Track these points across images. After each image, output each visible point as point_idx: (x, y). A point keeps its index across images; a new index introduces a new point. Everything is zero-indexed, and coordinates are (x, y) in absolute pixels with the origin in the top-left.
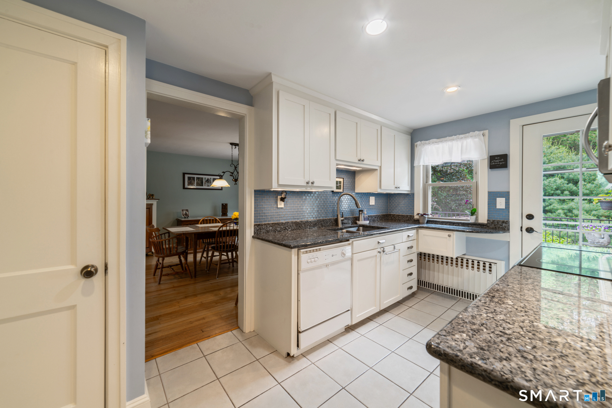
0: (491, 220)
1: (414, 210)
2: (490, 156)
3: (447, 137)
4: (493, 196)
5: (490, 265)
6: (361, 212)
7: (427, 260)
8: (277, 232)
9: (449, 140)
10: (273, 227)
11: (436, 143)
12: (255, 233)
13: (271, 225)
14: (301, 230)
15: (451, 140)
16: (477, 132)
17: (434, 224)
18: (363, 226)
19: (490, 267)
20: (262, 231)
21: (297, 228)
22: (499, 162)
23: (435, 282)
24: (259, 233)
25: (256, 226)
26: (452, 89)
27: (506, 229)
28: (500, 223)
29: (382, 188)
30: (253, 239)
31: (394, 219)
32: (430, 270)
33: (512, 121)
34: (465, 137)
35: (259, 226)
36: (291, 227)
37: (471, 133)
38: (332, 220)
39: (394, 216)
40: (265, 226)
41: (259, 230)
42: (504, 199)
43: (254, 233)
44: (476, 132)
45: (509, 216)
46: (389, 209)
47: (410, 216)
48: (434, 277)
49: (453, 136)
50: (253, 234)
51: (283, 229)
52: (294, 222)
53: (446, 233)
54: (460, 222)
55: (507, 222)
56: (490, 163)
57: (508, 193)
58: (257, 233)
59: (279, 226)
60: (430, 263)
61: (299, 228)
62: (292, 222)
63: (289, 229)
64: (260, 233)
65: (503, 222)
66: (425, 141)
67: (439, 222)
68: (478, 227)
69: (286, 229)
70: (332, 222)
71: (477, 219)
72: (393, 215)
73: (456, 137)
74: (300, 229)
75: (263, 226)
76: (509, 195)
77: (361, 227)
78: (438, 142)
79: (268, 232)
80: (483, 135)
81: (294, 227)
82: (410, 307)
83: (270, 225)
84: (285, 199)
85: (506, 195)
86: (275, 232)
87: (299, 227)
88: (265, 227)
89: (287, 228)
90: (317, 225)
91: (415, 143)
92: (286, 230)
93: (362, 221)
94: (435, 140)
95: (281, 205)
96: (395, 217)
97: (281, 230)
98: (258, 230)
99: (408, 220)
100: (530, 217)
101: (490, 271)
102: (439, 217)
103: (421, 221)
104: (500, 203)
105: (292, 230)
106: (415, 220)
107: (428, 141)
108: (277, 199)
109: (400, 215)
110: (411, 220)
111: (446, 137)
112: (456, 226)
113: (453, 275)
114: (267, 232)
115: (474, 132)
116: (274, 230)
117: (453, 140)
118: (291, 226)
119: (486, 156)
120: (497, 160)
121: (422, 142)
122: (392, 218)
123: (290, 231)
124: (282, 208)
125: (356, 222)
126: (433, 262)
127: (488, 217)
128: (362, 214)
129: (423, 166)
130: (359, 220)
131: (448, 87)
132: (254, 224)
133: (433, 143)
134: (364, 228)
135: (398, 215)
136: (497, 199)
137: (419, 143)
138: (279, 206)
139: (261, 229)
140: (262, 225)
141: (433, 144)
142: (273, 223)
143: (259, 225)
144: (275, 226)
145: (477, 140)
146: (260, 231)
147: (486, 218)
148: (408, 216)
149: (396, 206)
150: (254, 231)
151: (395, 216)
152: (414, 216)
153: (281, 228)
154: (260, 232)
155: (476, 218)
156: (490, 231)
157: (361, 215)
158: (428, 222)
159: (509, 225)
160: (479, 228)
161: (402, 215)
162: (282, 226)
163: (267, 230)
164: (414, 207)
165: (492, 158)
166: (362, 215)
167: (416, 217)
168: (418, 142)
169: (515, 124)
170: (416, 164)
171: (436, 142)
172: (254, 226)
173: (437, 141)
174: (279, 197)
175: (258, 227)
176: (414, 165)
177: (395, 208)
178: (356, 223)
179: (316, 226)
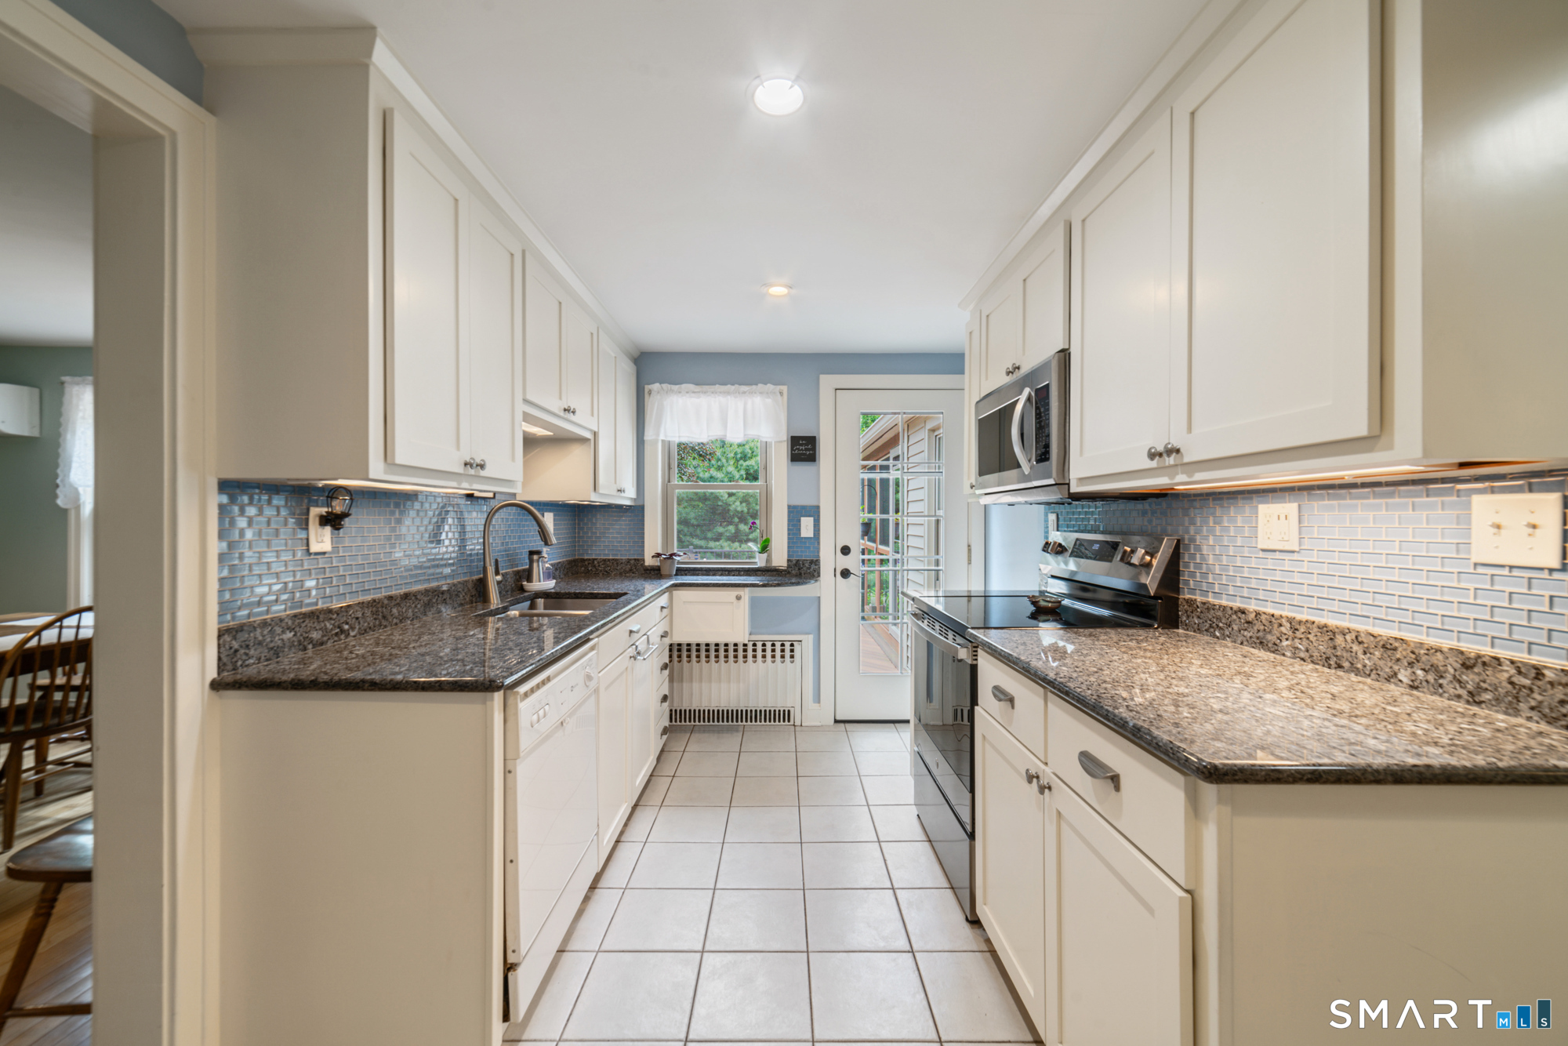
0: (794, 558)
1: (644, 546)
2: (792, 437)
3: (717, 385)
4: (795, 513)
5: (792, 645)
6: (535, 557)
7: (685, 659)
8: (310, 646)
9: (720, 393)
10: (297, 629)
11: (693, 395)
12: (221, 666)
13: (290, 623)
14: (389, 628)
15: (724, 393)
16: (770, 387)
17: (691, 575)
18: (546, 595)
19: (792, 651)
20: (252, 652)
21: (377, 622)
22: (806, 450)
23: (695, 706)
24: (240, 663)
25: (227, 638)
26: (778, 291)
27: (816, 574)
28: (807, 565)
29: (601, 492)
30: (213, 693)
31: (594, 570)
32: (682, 681)
33: (823, 378)
34: (751, 393)
35: (239, 635)
36: (359, 623)
37: (760, 385)
38: (470, 586)
39: (593, 562)
40: (265, 632)
41: (242, 651)
42: (812, 518)
43: (219, 667)
44: (769, 385)
45: (818, 552)
46: (579, 546)
47: (635, 559)
48: (692, 694)
49: (729, 386)
50: (212, 673)
51: (334, 632)
52: (369, 602)
53: (732, 594)
54: (742, 568)
55: (816, 562)
56: (792, 450)
57: (818, 507)
58: (230, 667)
59: (319, 622)
60: (682, 665)
61: (384, 623)
62: (361, 604)
63: (352, 628)
64: (244, 661)
65: (812, 562)
66: (670, 384)
67: (701, 569)
68: (772, 575)
69: (342, 631)
70: (469, 590)
71: (769, 560)
72: (589, 560)
73: (733, 387)
74: (385, 627)
75: (259, 630)
76: (819, 512)
77: (541, 598)
78: (699, 392)
79: (276, 652)
80: (781, 393)
81: (368, 619)
82: (674, 776)
83: (283, 624)
84: (347, 520)
85: (814, 512)
86: (305, 649)
87: (384, 617)
88: (263, 636)
89: (346, 627)
90: (433, 607)
91: (646, 386)
92: (343, 637)
93: (540, 581)
94: (691, 386)
95: (322, 540)
96: (595, 566)
97: (325, 639)
98: (236, 651)
99: (631, 570)
100: (846, 550)
101: (792, 657)
102: (696, 559)
103: (664, 571)
104: (807, 527)
105: (361, 634)
106: (648, 570)
107: (677, 386)
108: (307, 521)
109: (609, 560)
110: (637, 570)
111: (715, 385)
112: (734, 575)
113: (729, 682)
114: (272, 652)
115: (766, 384)
116: (299, 641)
117: (728, 393)
118: (357, 618)
119: (784, 437)
120: (802, 445)
121: (663, 385)
122: (586, 567)
123: (354, 636)
124: (324, 553)
125: (522, 586)
126: (689, 662)
127: (789, 555)
128: (538, 561)
129: (663, 441)
130: (529, 579)
131: (771, 285)
132: (219, 630)
133: (687, 392)
134: (548, 600)
135: (605, 560)
136: (802, 518)
137: (656, 386)
138: (315, 547)
139: (247, 646)
140: (252, 627)
141: (687, 395)
142: (295, 616)
143: (240, 628)
144: (303, 625)
145: (769, 401)
146: (246, 654)
147: (785, 557)
148: (631, 560)
149: (596, 537)
150: (219, 659)
151: (596, 562)
152: (644, 560)
153: (326, 629)
154: (244, 657)
155: (768, 556)
156: (793, 581)
157: (535, 565)
158: (681, 572)
159: (819, 568)
160: (775, 576)
161: (613, 559)
162: (328, 625)
163: (272, 645)
164: (643, 538)
165: (795, 441)
166: (538, 566)
167: (649, 561)
168: (654, 383)
169: (828, 382)
170: (649, 435)
171: (694, 392)
172: (219, 637)
173: (696, 390)
174: (316, 511)
175: (235, 638)
176: (645, 438)
177: (596, 542)
178: (522, 589)
179: (430, 611)
